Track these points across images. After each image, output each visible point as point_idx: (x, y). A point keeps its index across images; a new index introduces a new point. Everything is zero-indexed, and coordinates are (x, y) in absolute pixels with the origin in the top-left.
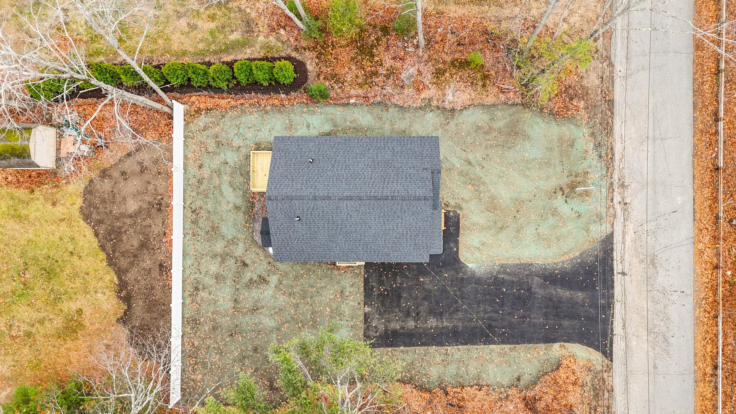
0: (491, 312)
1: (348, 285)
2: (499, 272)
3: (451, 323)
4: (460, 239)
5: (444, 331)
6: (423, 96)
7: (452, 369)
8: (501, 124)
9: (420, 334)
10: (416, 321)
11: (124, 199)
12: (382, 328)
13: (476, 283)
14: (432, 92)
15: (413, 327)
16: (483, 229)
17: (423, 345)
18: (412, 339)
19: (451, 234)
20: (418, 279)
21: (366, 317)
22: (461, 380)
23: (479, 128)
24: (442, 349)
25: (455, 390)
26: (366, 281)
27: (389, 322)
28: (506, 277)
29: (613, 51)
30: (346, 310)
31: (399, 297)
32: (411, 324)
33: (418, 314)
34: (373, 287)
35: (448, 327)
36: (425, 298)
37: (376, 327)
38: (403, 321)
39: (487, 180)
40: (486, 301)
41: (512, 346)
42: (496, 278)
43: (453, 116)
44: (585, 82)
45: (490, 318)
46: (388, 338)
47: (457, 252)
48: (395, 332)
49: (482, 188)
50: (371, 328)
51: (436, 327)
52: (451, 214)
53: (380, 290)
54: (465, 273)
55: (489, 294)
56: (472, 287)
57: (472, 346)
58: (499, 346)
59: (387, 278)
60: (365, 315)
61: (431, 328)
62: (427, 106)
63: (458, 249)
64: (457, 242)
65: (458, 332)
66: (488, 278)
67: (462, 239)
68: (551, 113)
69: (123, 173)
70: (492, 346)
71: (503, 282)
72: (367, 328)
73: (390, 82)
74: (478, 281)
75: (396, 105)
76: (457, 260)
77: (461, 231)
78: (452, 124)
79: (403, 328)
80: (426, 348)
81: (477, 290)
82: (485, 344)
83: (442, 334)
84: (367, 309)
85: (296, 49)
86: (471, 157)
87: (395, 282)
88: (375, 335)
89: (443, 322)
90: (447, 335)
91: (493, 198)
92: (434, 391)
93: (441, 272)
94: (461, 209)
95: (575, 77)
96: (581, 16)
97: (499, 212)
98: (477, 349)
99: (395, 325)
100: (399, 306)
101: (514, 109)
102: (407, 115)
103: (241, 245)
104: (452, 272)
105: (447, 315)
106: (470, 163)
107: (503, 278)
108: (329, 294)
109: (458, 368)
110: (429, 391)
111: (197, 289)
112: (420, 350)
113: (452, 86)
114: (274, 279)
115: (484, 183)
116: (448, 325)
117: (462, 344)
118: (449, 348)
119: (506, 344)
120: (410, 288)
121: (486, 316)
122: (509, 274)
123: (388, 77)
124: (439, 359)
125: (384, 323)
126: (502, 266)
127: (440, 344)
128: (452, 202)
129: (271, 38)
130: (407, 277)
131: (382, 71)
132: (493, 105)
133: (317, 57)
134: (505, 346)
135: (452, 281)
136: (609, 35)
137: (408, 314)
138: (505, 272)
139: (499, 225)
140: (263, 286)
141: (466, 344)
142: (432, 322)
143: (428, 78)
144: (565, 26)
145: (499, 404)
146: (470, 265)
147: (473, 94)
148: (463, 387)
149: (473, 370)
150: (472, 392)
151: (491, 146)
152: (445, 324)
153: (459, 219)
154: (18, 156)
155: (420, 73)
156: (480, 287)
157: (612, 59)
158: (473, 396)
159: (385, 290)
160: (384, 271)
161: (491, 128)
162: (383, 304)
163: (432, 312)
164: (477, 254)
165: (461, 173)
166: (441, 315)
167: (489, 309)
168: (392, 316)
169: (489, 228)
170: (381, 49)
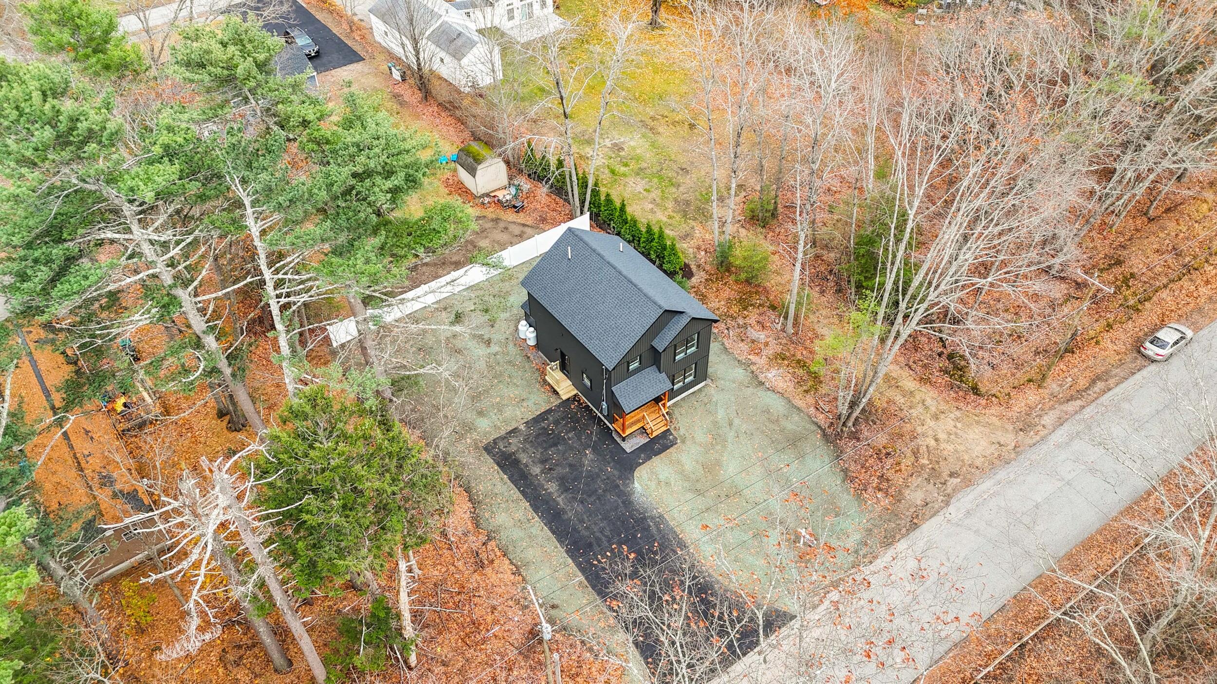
0: (606, 537)
1: (533, 400)
2: (653, 518)
3: (565, 504)
4: (654, 459)
5: (551, 503)
6: (751, 357)
7: (517, 534)
8: (789, 426)
9: (531, 484)
10: (542, 472)
11: (486, 237)
12: (513, 449)
13: (623, 502)
14: (761, 361)
15: (534, 474)
16: (682, 472)
17: (523, 493)
18: (520, 480)
19: (652, 449)
20: (585, 449)
21: (515, 431)
22: (511, 548)
23: (768, 412)
24: (531, 513)
25: (496, 549)
26: (549, 411)
27: (524, 451)
28: (653, 529)
29: (959, 496)
30: (508, 413)
31: (555, 445)
32: (536, 470)
33: (550, 469)
34: (547, 419)
35: (558, 504)
36: (570, 465)
37: (510, 444)
38: (533, 461)
39: (730, 447)
40: (614, 524)
41: (586, 583)
42: (644, 519)
43: (757, 386)
44: (907, 492)
45: (598, 540)
46: (506, 459)
47: (640, 464)
48: (517, 462)
49: (719, 447)
50: (506, 440)
51: (550, 493)
52: (671, 437)
53: (549, 426)
54: (627, 485)
55: (623, 522)
56: (616, 501)
57: (555, 540)
58: (576, 569)
59: (566, 425)
60: (515, 429)
61: (546, 490)
62: (747, 365)
63: (643, 463)
64: (650, 458)
65: (560, 517)
66: (637, 510)
67: (656, 461)
68: (845, 471)
69: (506, 228)
70: (570, 561)
71: (647, 529)
72: (503, 438)
73: (738, 330)
74: (628, 502)
75: (723, 344)
76: (632, 470)
77: (662, 455)
78: (750, 390)
79: (527, 466)
80: (521, 497)
81: (617, 508)
82: (567, 552)
83: (547, 503)
84: (522, 427)
85: (699, 266)
86: (737, 422)
87: (567, 433)
88: (502, 447)
89: (560, 496)
90: (549, 509)
91: (718, 463)
92: (481, 531)
93: (609, 463)
94: (683, 442)
95: (901, 480)
96: (956, 451)
97: (710, 478)
98: (556, 547)
99: (524, 458)
100: (546, 449)
101: (813, 428)
102: (724, 356)
103: (508, 314)
104: (616, 473)
105: (570, 496)
106: (731, 424)
107: (649, 526)
108: (512, 392)
109: (522, 539)
110: (477, 525)
111: (445, 309)
112: (515, 493)
113: (781, 370)
114: (494, 348)
115: (724, 446)
116: (561, 503)
117: (551, 529)
118: (537, 519)
119: (583, 575)
120: (571, 448)
121: (598, 534)
122: (659, 530)
123: (739, 327)
124: (519, 515)
125: (519, 448)
126: (661, 516)
127: (536, 509)
128: (682, 431)
129: (691, 250)
130: (579, 439)
131: (741, 321)
132: (798, 409)
133: (706, 280)
134: (580, 574)
135: (608, 478)
136: (968, 483)
137: (543, 462)
138: (657, 525)
139: (699, 486)
140: (483, 346)
141: (553, 532)
142: (552, 487)
143: (770, 351)
144: (932, 443)
145: (510, 603)
146: (636, 485)
147: (791, 388)
148: (504, 556)
149: (531, 554)
150: (506, 567)
151: (763, 432)
152: (559, 500)
153: (672, 446)
154: (474, 160)
155: (766, 344)
156: (622, 509)
157: (953, 501)
158: (501, 570)
159: (552, 430)
160: (570, 418)
161: (777, 421)
162: (537, 436)
163: (563, 482)
164: (653, 485)
165: (715, 423)
166: (567, 490)
167: (607, 533)
168: (531, 450)
169: (686, 478)
170: (756, 311)
